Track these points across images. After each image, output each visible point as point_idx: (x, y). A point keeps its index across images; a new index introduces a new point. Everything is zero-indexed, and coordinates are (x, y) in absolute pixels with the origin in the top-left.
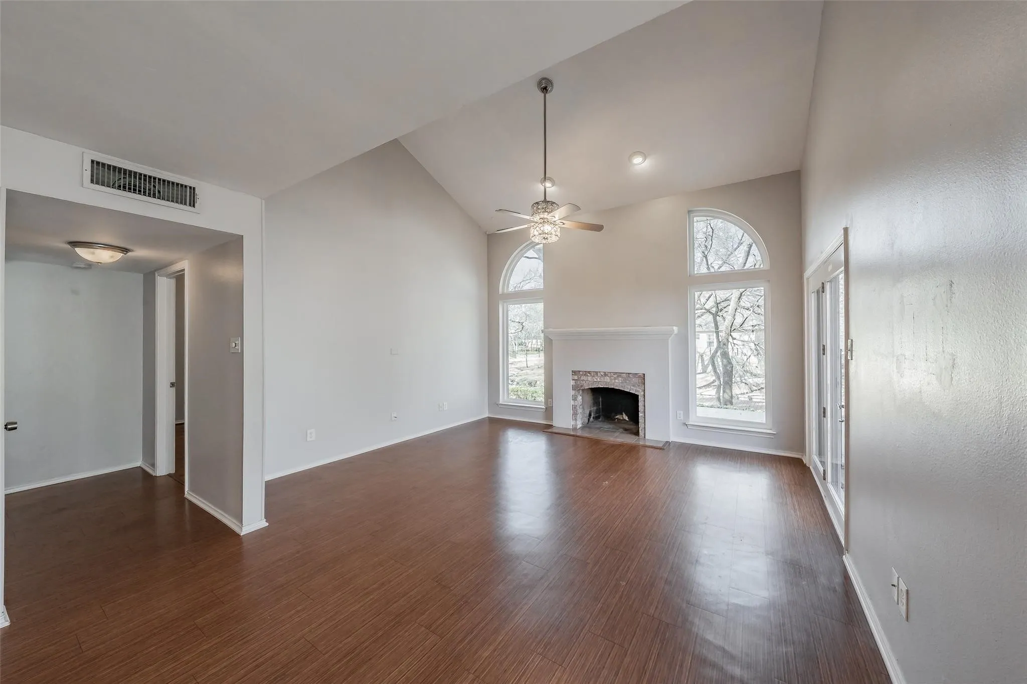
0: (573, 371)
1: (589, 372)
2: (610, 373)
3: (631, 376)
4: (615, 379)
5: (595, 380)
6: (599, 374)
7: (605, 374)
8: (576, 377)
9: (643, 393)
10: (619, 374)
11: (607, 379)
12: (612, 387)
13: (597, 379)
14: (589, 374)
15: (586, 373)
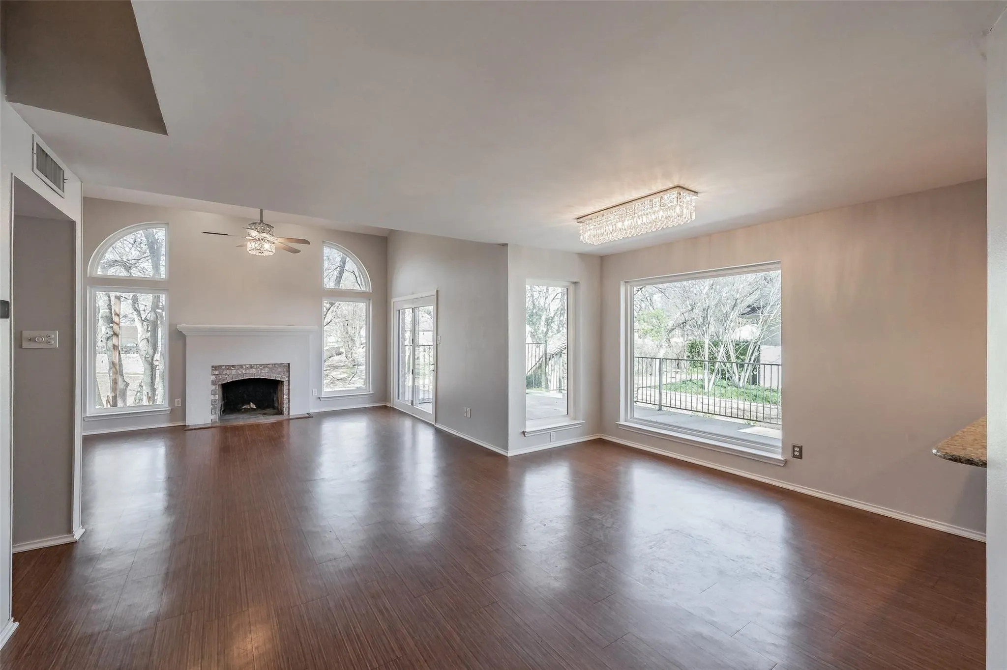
0: (213, 367)
1: (233, 366)
2: (256, 365)
3: (276, 366)
4: (261, 370)
5: (240, 373)
6: (244, 366)
7: (251, 367)
8: (217, 372)
9: (287, 379)
10: (265, 366)
11: (253, 371)
12: (258, 377)
13: (242, 372)
14: (234, 367)
15: (229, 367)
